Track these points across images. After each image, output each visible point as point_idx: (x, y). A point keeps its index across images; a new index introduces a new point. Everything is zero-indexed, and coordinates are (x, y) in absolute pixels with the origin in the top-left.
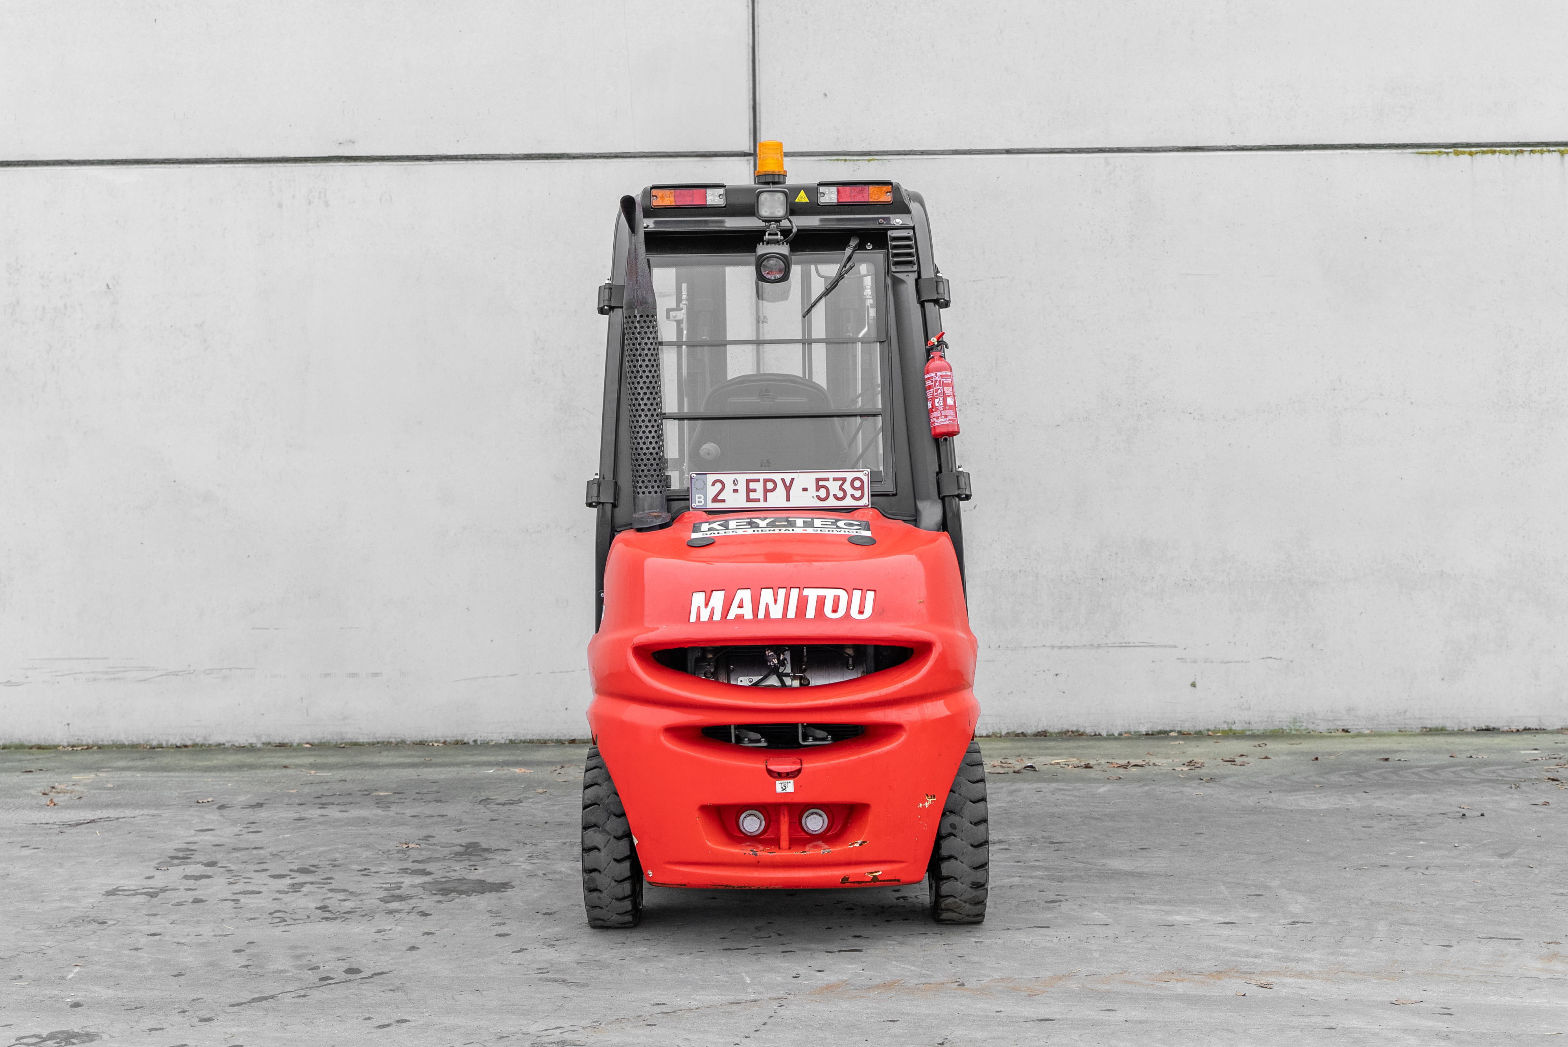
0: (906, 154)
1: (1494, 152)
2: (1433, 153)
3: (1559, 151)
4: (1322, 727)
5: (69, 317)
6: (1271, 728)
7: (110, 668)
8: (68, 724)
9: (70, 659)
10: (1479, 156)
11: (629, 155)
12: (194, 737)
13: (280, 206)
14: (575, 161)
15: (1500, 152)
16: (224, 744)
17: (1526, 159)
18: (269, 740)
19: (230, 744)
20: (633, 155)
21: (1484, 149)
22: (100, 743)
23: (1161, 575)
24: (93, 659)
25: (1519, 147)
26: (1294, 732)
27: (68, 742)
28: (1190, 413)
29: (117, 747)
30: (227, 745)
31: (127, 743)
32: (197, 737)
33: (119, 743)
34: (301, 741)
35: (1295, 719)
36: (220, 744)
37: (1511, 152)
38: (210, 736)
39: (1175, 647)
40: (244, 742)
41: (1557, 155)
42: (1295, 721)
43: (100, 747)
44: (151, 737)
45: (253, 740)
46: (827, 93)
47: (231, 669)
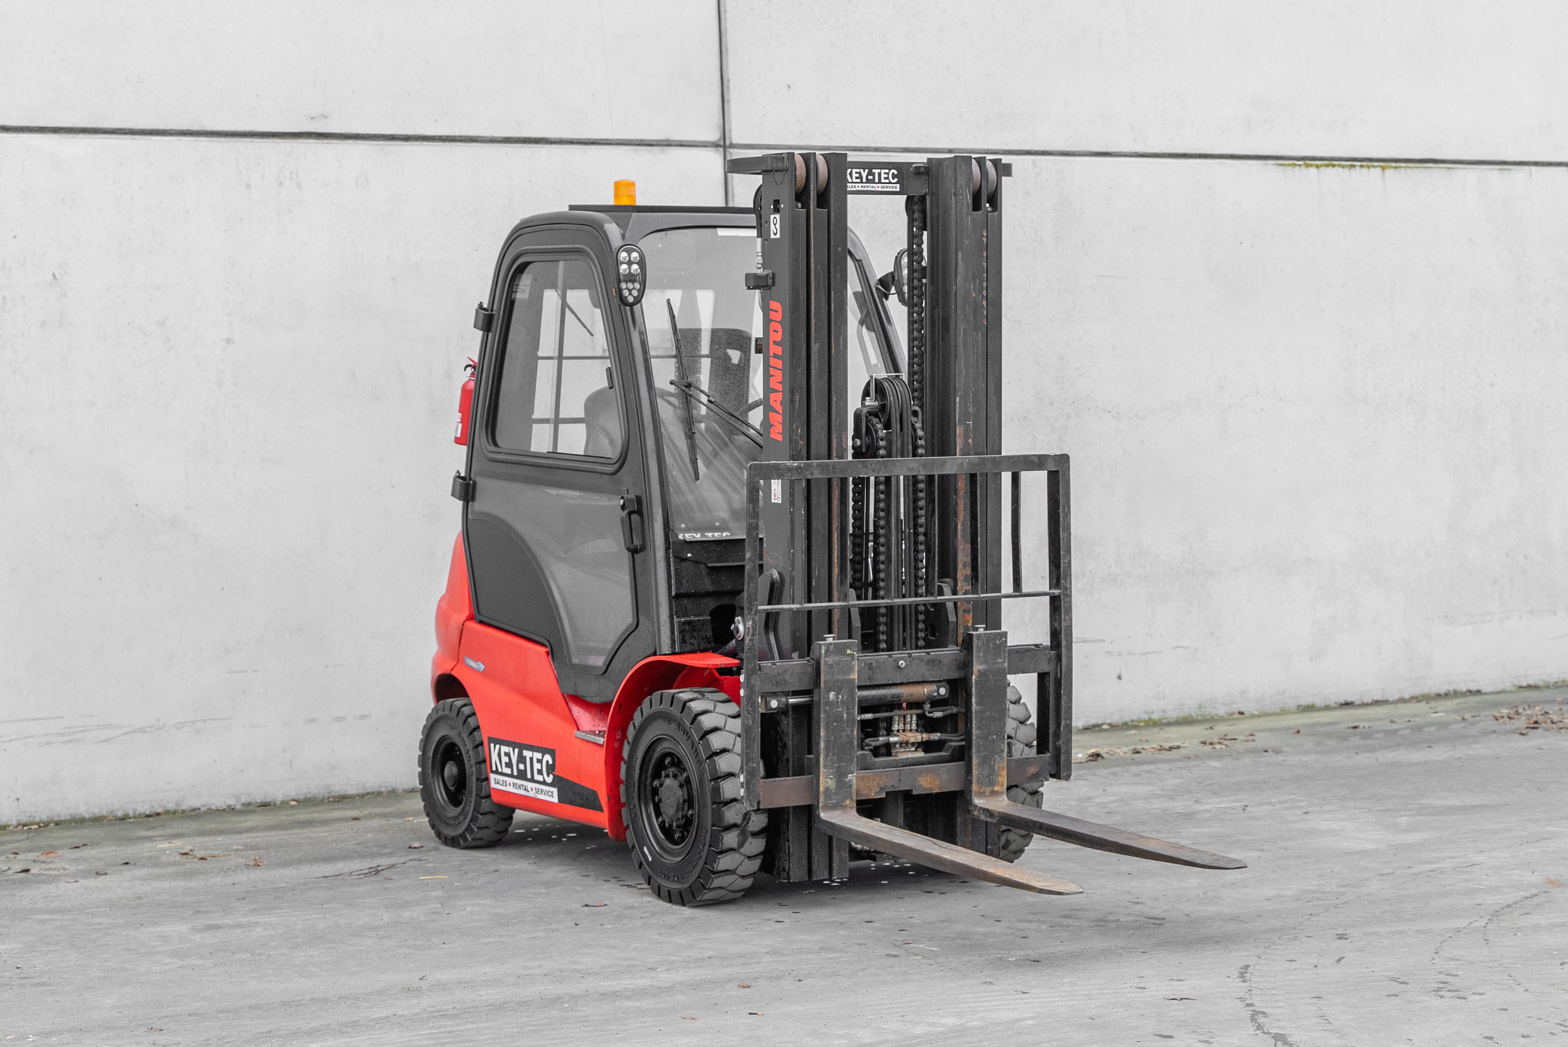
0: (861, 151)
1: (1334, 166)
2: (1289, 165)
3: (1381, 166)
4: (1222, 711)
5: (9, 312)
6: (1182, 715)
7: (65, 728)
8: (18, 799)
9: (19, 721)
10: (1323, 169)
11: (606, 142)
12: (165, 803)
13: (248, 186)
14: (553, 146)
15: (1339, 166)
16: (199, 809)
17: (1359, 174)
18: (249, 800)
19: (206, 808)
20: (609, 142)
21: (1326, 162)
22: (56, 819)
23: (1090, 571)
24: (45, 719)
25: (1353, 161)
26: (1200, 718)
27: (18, 820)
28: (1110, 412)
29: (76, 822)
30: (203, 809)
31: (87, 816)
32: (168, 802)
33: (78, 817)
34: (286, 799)
35: (1200, 705)
36: (194, 810)
37: (1347, 166)
38: (183, 800)
39: (1104, 641)
40: (222, 804)
41: (1379, 170)
42: (1201, 706)
43: (57, 824)
44: (116, 806)
45: (232, 802)
46: (790, 84)
47: (205, 721)
